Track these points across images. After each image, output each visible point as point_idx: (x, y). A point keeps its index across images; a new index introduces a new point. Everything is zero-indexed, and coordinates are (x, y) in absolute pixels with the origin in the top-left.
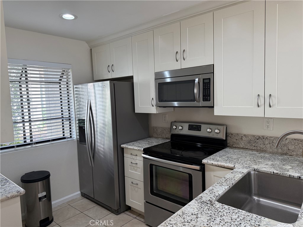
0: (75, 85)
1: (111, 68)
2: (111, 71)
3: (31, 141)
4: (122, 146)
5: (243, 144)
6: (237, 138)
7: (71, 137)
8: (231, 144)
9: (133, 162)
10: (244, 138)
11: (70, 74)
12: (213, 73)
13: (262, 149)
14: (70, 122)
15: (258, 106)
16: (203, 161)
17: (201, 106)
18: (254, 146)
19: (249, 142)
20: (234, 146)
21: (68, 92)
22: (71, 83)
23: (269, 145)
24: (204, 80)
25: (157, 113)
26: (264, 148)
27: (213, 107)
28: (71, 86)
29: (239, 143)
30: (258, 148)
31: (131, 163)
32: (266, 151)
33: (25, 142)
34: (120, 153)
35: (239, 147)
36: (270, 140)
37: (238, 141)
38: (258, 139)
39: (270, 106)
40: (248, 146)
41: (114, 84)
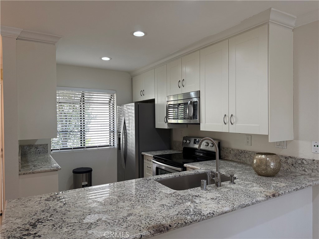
0: (118, 105)
1: (142, 93)
2: (143, 95)
3: (84, 145)
4: (143, 153)
5: (231, 157)
6: (227, 152)
7: (114, 145)
8: (223, 157)
9: (149, 166)
10: (232, 151)
11: (115, 97)
12: (200, 97)
13: (244, 162)
14: (114, 134)
15: (225, 124)
16: (184, 164)
17: (192, 123)
18: (239, 159)
19: (235, 155)
20: (225, 159)
21: (113, 111)
22: (115, 104)
23: (248, 158)
24: (194, 103)
25: (169, 128)
26: (246, 161)
27: (199, 124)
28: (115, 106)
29: (229, 156)
30: (241, 160)
31: (148, 167)
32: (246, 163)
33: (81, 145)
34: (141, 159)
35: (228, 159)
36: (249, 154)
37: (228, 154)
38: (241, 153)
39: (232, 124)
40: (235, 159)
41: (138, 105)
